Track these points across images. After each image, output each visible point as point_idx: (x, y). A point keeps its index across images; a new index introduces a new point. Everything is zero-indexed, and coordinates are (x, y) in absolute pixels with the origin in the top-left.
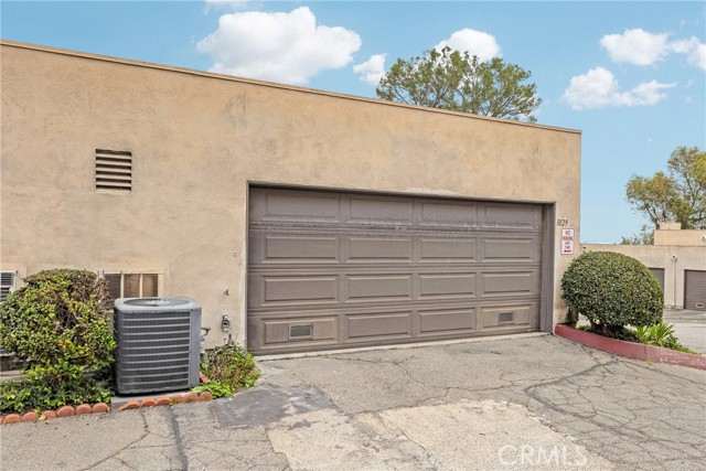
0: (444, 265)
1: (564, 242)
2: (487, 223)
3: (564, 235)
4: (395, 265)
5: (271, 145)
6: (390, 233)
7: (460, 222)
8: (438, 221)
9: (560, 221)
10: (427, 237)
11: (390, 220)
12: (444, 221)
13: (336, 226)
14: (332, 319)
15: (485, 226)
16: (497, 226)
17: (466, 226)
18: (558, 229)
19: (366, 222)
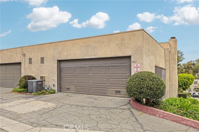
1: (135, 69)
2: (110, 64)
3: (135, 66)
6: (84, 68)
7: (102, 64)
8: (96, 65)
9: (133, 62)
10: (93, 69)
11: (84, 65)
12: (97, 64)
13: (74, 67)
15: (110, 65)
16: (114, 65)
17: (104, 65)
18: (132, 64)
19: (79, 66)
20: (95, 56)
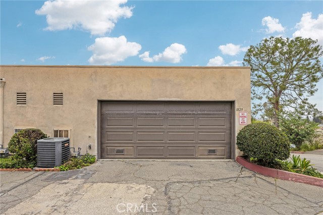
0: (180, 129)
1: (241, 119)
2: (200, 111)
3: (241, 115)
4: (157, 129)
5: (105, 87)
6: (154, 116)
7: (187, 111)
8: (176, 111)
9: (238, 110)
10: (171, 117)
11: (155, 111)
12: (179, 111)
13: (133, 114)
14: (131, 148)
15: (199, 112)
16: (206, 112)
17: (190, 112)
18: (237, 113)
19: (145, 112)
20: (178, 98)
